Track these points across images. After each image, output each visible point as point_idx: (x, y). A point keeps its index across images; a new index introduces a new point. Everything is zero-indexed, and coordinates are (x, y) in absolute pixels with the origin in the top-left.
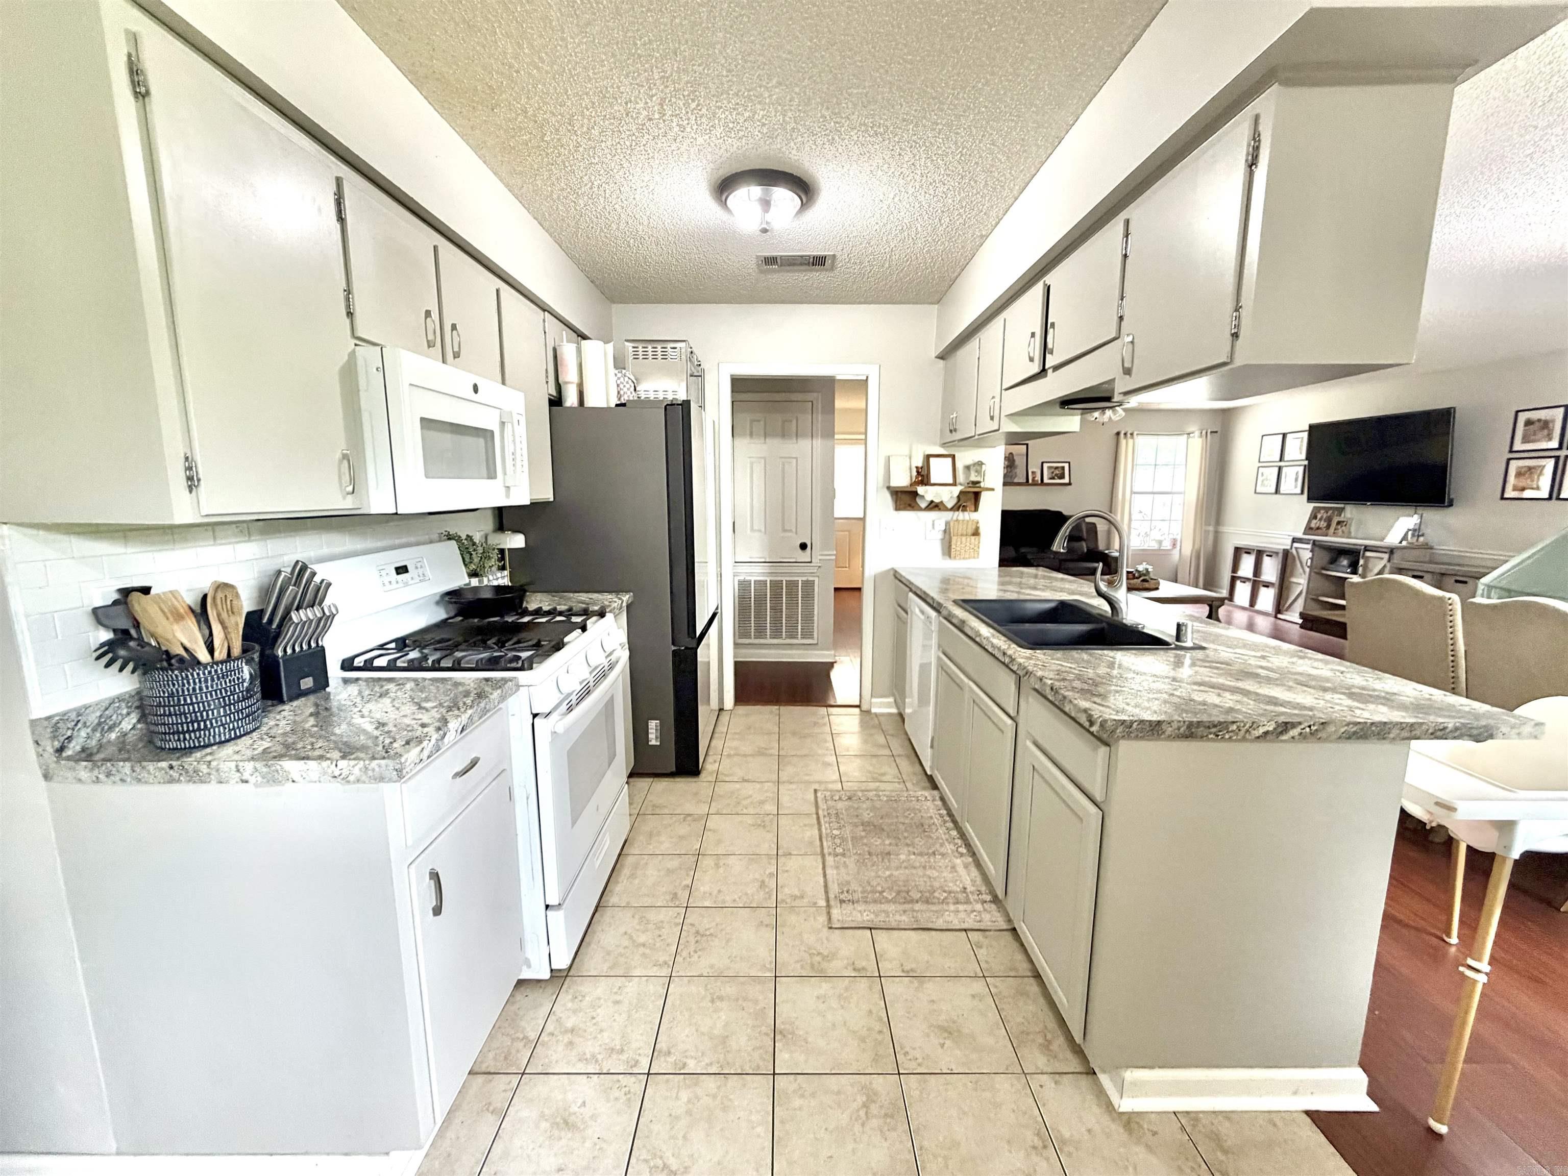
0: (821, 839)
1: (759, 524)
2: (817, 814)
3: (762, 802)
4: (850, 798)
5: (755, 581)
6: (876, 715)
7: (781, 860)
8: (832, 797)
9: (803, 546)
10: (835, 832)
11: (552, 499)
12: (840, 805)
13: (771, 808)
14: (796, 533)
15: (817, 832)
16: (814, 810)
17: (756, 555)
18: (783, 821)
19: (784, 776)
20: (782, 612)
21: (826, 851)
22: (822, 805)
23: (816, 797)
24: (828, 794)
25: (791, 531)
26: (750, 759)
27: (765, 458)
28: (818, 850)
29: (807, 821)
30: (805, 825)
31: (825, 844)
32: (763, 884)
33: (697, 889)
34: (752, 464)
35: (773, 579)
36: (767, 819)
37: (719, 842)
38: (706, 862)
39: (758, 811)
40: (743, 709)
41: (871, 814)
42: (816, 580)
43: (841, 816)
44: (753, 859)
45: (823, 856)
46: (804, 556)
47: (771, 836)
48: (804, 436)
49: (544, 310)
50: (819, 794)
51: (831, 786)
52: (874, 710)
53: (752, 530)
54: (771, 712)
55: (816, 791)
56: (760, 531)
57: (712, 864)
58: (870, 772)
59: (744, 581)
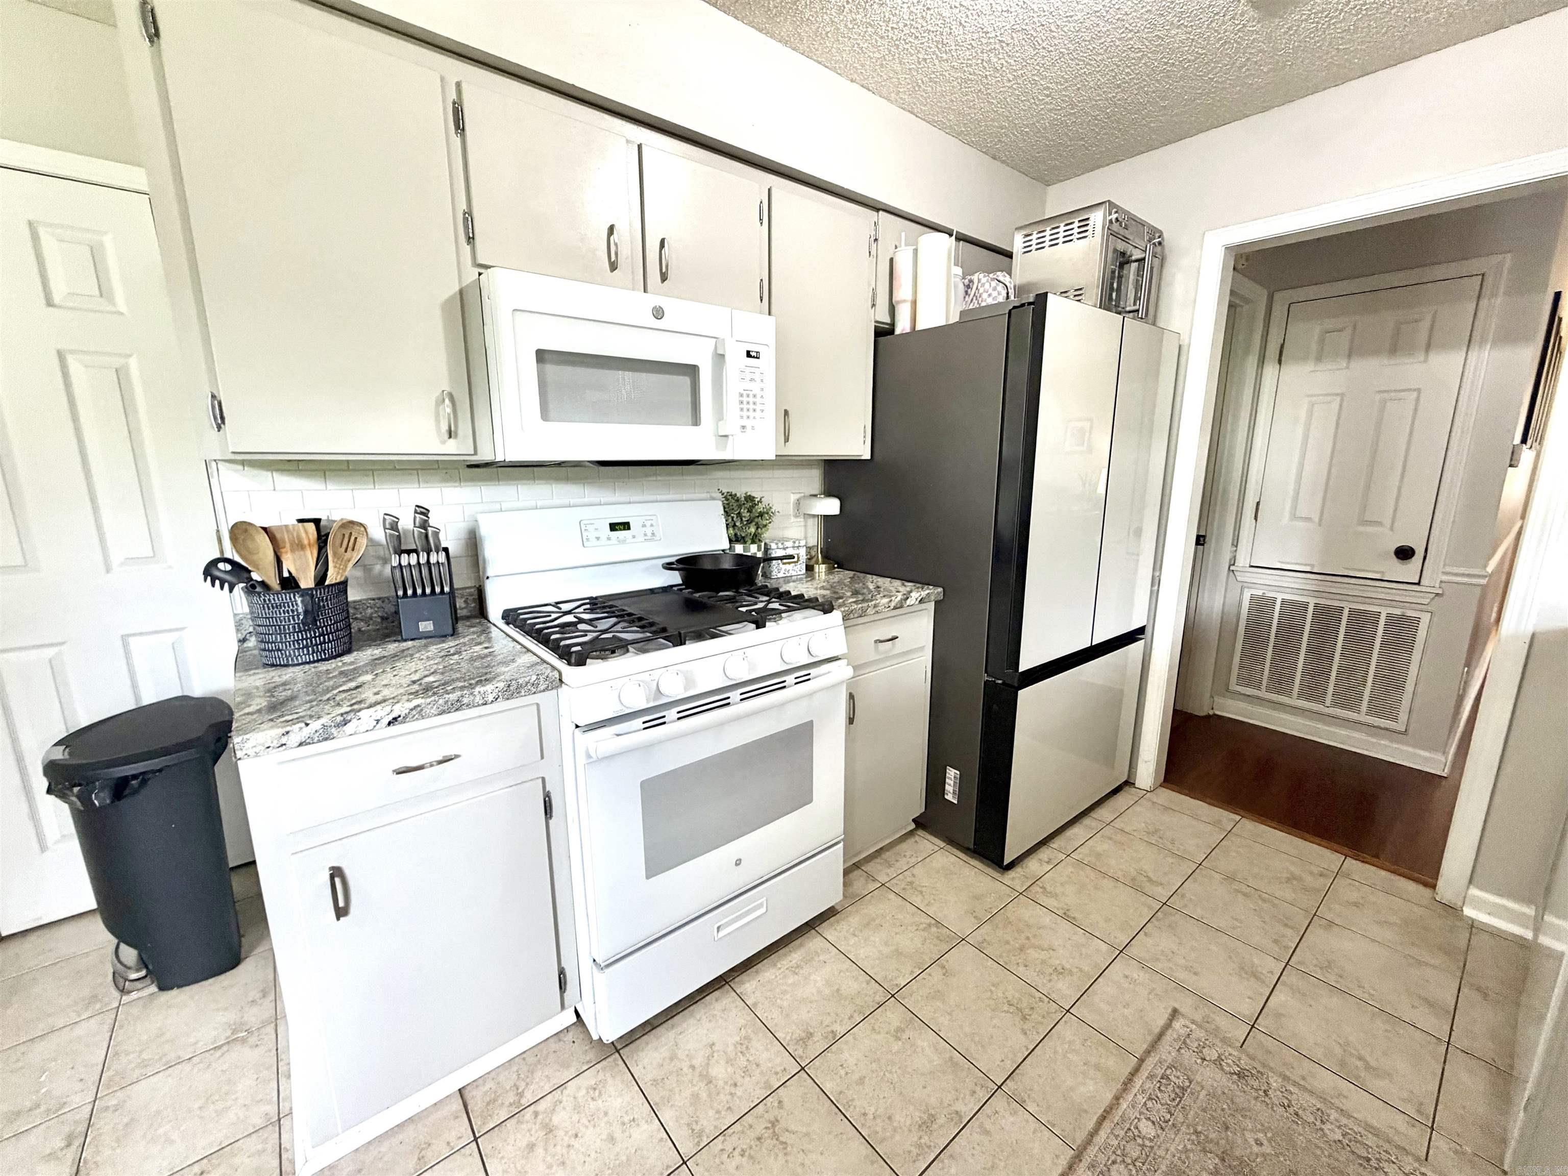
0: (1103, 1118)
1: (1310, 506)
2: (1141, 1061)
3: (1061, 971)
4: (1241, 1075)
5: (1283, 601)
6: (1473, 925)
7: (999, 1102)
8: (1201, 1048)
9: (1404, 553)
10: (1147, 1128)
11: (867, 456)
12: (1208, 1076)
13: (1065, 990)
14: (1392, 529)
15: (1108, 1097)
16: (1140, 1048)
17: (1295, 557)
18: (1068, 1031)
19: (1141, 948)
20: (1331, 658)
21: (1092, 1151)
22: (1166, 1051)
23: (1168, 1026)
24: (1199, 1033)
25: (1380, 524)
26: (1107, 883)
27: (1342, 395)
28: (1080, 1137)
29: (1111, 1062)
30: (1097, 1067)
31: (1103, 1134)
32: (927, 1124)
33: (841, 1051)
34: (1312, 405)
35: (1322, 602)
36: (1045, 1006)
37: (938, 995)
38: (893, 1016)
39: (1039, 981)
40: (1168, 796)
41: (1267, 1149)
42: (1425, 618)
43: (1187, 1101)
44: (956, 1065)
45: (1078, 1157)
46: (1408, 571)
47: (1020, 1043)
48: (1446, 346)
49: (878, 210)
50: (1177, 1025)
51: (1222, 1021)
52: (1468, 911)
53: (1294, 517)
54: (1217, 823)
55: (1175, 1013)
56: (1308, 519)
57: (896, 1023)
58: (1345, 1045)
59: (1263, 597)
